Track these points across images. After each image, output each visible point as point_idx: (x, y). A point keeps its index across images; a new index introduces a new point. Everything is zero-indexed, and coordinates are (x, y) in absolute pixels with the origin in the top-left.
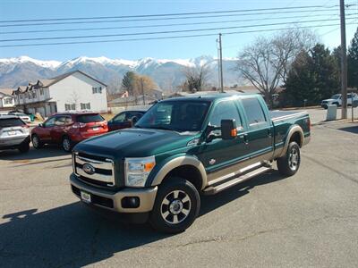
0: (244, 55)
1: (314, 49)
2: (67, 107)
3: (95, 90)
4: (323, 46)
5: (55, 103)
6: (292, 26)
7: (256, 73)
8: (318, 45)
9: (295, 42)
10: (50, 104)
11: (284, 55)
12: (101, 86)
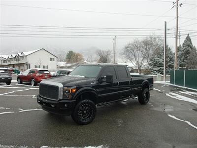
0: (128, 47)
2: (36, 67)
3: (51, 59)
5: (30, 64)
10: (27, 64)
12: (54, 57)
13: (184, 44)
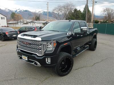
0: (54, 10)
3: (2, 18)
6: (69, 2)
8: (75, 9)
9: (69, 7)
12: (4, 17)
13: (84, 8)
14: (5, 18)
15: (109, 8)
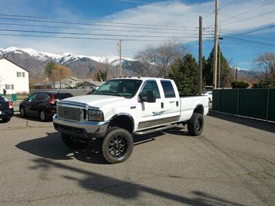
0: (138, 57)
1: (185, 57)
3: (18, 74)
4: (191, 56)
7: (146, 71)
8: (187, 55)
11: (165, 60)
12: (24, 71)
13: (211, 54)
14: (27, 74)
15: (272, 54)
